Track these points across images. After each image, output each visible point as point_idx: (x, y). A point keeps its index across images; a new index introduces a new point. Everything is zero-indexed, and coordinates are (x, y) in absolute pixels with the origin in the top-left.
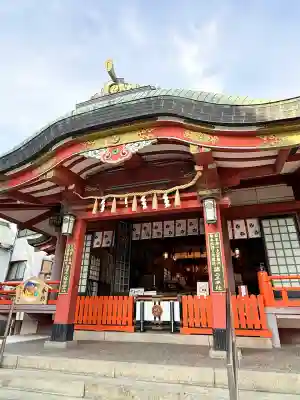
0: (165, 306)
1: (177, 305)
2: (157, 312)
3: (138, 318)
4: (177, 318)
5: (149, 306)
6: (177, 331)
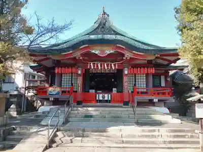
0: (106, 95)
1: (110, 95)
3: (97, 99)
4: (110, 99)
5: (101, 95)
6: (110, 102)
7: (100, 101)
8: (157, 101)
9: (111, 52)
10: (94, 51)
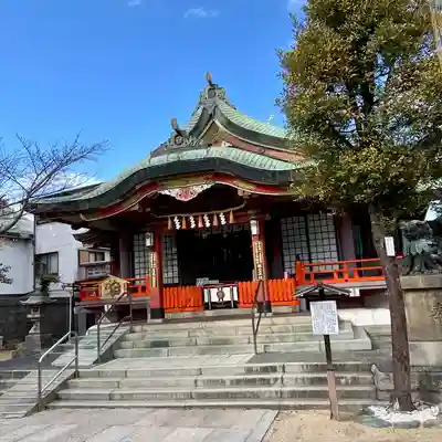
0: (227, 290)
1: (235, 289)
2: (221, 295)
3: (206, 301)
4: (236, 299)
5: (214, 292)
6: (235, 307)
7: (214, 306)
8: (358, 294)
9: (206, 187)
10: (166, 192)
